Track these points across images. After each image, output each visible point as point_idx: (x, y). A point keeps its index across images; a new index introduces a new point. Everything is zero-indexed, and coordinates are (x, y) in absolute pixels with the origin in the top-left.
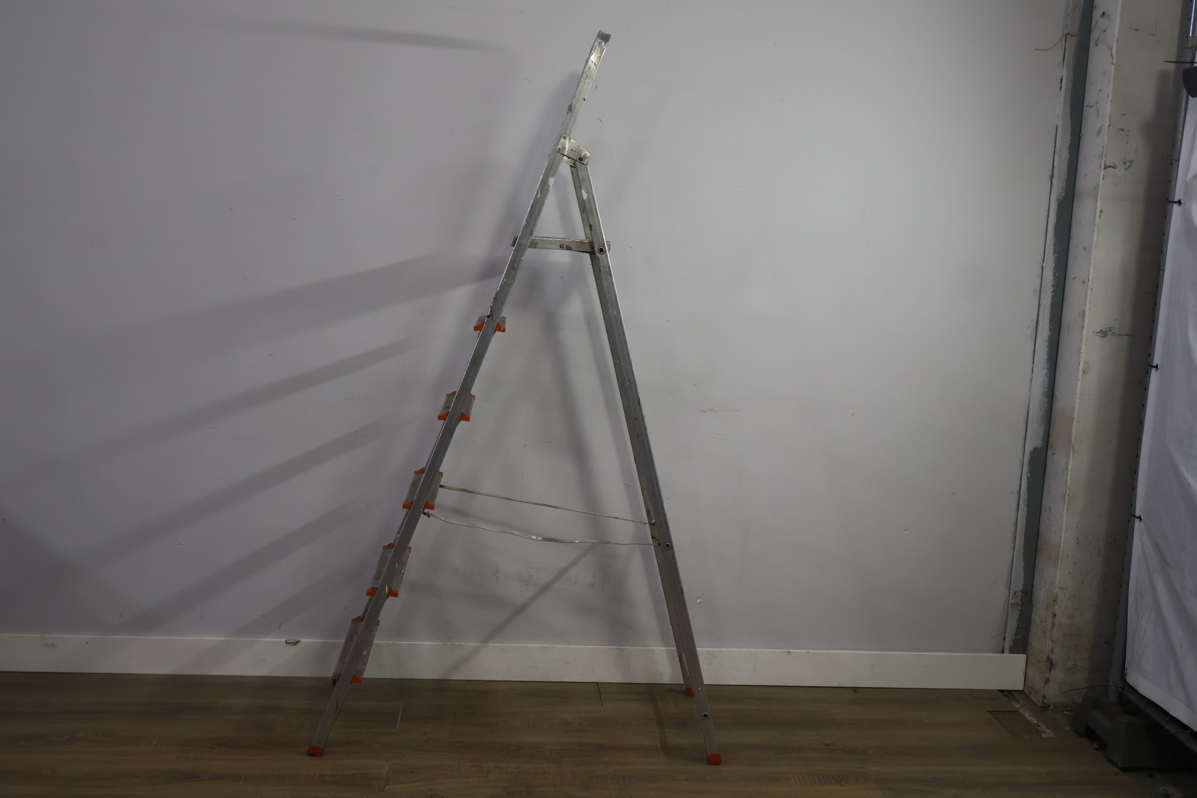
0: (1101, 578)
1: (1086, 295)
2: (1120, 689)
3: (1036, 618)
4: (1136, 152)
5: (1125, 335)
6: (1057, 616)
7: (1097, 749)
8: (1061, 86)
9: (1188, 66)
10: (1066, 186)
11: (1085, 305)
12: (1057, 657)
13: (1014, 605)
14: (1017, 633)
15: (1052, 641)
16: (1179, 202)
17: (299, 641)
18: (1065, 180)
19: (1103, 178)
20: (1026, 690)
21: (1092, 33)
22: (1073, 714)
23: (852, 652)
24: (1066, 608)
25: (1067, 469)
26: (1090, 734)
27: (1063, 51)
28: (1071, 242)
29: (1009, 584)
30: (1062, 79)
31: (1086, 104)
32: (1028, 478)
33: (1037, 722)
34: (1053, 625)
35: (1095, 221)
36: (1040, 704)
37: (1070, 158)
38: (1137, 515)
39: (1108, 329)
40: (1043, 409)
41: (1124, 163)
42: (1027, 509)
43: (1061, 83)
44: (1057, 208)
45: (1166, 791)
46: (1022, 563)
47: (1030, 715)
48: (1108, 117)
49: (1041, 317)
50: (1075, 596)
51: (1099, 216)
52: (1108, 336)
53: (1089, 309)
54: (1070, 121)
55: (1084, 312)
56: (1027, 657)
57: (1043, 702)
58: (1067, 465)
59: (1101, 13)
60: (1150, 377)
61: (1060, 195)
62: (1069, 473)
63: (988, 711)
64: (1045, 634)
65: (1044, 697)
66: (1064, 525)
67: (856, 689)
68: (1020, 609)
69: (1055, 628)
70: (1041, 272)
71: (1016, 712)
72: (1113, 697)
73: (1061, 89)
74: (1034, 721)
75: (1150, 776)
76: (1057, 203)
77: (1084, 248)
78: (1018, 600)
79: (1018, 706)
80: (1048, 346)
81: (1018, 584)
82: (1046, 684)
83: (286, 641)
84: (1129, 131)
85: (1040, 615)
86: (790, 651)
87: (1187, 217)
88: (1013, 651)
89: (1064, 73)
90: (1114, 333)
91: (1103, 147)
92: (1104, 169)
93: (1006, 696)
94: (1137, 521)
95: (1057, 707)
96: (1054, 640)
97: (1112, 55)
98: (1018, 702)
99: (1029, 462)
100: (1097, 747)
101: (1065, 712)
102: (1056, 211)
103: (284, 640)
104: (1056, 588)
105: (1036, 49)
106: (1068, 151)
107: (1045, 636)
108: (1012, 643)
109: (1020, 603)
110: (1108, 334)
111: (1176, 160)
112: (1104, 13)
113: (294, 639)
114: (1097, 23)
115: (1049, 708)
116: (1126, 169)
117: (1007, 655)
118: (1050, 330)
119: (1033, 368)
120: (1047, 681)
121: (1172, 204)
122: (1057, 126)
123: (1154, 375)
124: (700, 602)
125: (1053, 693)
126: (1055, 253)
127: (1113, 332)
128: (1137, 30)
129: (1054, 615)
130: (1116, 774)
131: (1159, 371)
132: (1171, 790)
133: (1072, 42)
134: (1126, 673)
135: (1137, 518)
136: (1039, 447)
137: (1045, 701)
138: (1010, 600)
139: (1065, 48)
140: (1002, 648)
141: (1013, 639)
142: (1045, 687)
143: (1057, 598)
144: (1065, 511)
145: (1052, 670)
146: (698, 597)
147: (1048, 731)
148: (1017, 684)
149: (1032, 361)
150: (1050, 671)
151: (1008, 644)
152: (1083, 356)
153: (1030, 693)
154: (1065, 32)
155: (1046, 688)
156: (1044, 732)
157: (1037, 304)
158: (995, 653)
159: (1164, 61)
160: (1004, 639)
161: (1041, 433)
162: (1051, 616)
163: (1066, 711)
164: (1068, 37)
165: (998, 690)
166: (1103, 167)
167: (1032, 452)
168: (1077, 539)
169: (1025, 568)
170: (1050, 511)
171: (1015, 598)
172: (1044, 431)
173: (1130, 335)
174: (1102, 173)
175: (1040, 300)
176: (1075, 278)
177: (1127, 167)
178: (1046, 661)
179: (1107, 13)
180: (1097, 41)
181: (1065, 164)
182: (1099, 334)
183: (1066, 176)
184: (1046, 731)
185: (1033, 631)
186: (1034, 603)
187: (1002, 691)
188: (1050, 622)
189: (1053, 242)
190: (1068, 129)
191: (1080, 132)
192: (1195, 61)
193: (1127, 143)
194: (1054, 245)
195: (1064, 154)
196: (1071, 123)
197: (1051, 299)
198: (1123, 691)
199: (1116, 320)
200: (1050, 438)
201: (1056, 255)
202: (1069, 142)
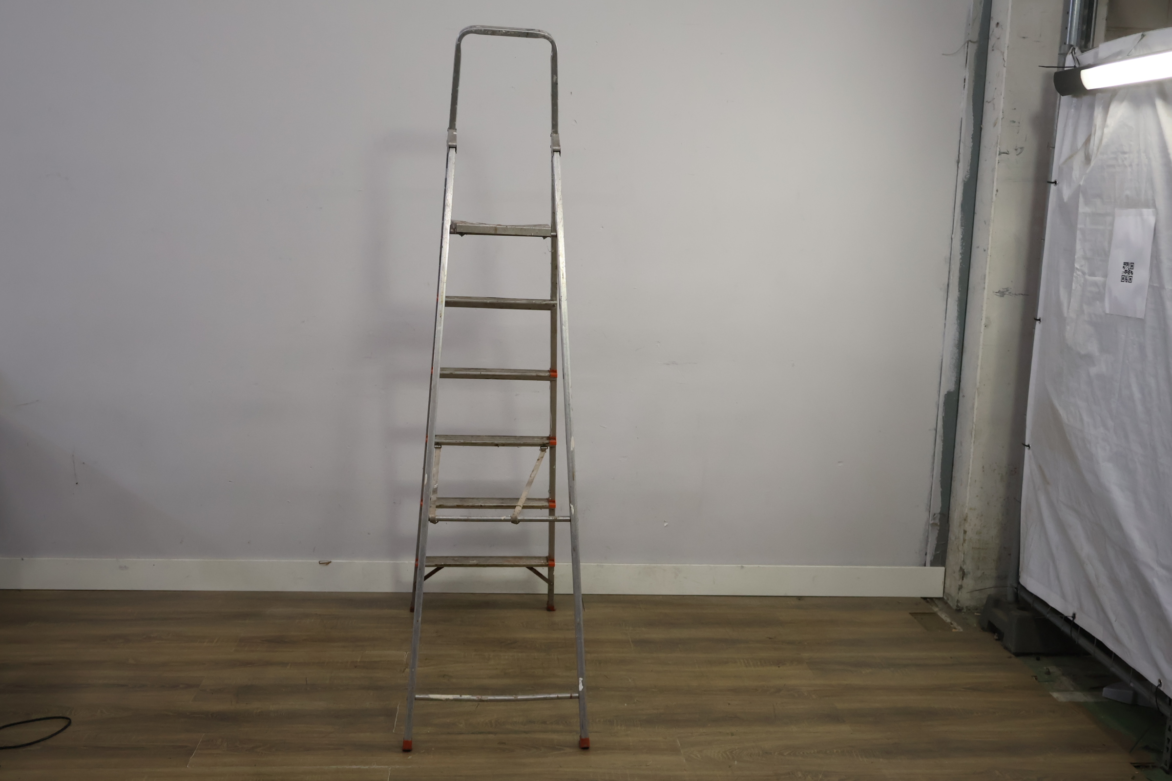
0: (1004, 500)
1: (986, 262)
2: (1015, 590)
3: (952, 536)
4: (1026, 140)
5: (1019, 294)
6: (967, 533)
7: (996, 640)
8: (964, 85)
9: (1061, 69)
10: (970, 170)
11: (986, 269)
12: (968, 567)
13: (933, 525)
14: (936, 549)
15: (964, 554)
16: (1055, 183)
17: (330, 562)
18: (969, 164)
19: (998, 162)
20: (945, 598)
21: (989, 40)
22: (980, 614)
23: (796, 566)
24: (975, 525)
25: (973, 408)
26: (991, 628)
27: (966, 55)
28: (975, 215)
29: (929, 507)
30: (965, 79)
31: (985, 100)
32: (943, 417)
33: (950, 621)
34: (964, 540)
35: (992, 198)
36: (955, 607)
37: (973, 145)
38: (1027, 444)
39: (1005, 290)
40: (955, 358)
41: (1016, 150)
42: (942, 444)
43: (965, 82)
44: (962, 188)
45: (1048, 669)
46: (940, 489)
47: (946, 616)
48: (1002, 111)
50: (982, 515)
51: (996, 194)
52: (1005, 296)
53: (989, 273)
54: (972, 114)
55: (985, 276)
56: (945, 569)
57: (957, 606)
58: (973, 404)
59: (996, 23)
60: (1035, 329)
61: (965, 177)
63: (910, 613)
64: (958, 548)
65: (958, 601)
66: (972, 456)
67: (800, 598)
68: (938, 528)
69: (966, 542)
70: (951, 243)
71: (934, 614)
72: (1010, 597)
73: (964, 87)
74: (948, 620)
75: (1038, 659)
76: (963, 184)
77: (985, 221)
78: (937, 521)
79: (936, 609)
80: (958, 305)
81: (937, 507)
82: (959, 589)
84: (1019, 123)
85: (955, 531)
86: (743, 566)
87: (1060, 193)
88: (934, 563)
89: (967, 73)
90: (1010, 293)
91: (998, 136)
92: (999, 154)
93: (928, 602)
94: (1026, 448)
95: (969, 610)
96: (966, 553)
97: (1004, 59)
98: (937, 606)
99: (944, 403)
100: (997, 638)
101: (975, 614)
102: (962, 190)
103: (318, 561)
104: (966, 510)
105: (943, 54)
106: (971, 140)
107: (959, 550)
108: (933, 558)
109: (939, 524)
110: (1005, 294)
111: (1052, 147)
112: (998, 24)
113: (326, 560)
114: (993, 31)
115: (963, 611)
116: (1018, 155)
117: (928, 568)
118: (959, 291)
119: (945, 324)
120: (960, 587)
121: (1049, 184)
122: (962, 119)
123: (1038, 326)
124: (667, 525)
125: (965, 598)
126: (962, 226)
127: (1009, 291)
128: (1024, 38)
129: (965, 532)
130: (1010, 657)
131: (1041, 323)
132: (1053, 669)
133: (973, 48)
134: (1020, 576)
135: (1027, 446)
136: (952, 390)
137: (959, 605)
138: (930, 521)
139: (967, 53)
140: (924, 562)
141: (934, 554)
142: (958, 593)
143: (967, 517)
144: (973, 444)
145: (964, 579)
146: (665, 521)
147: (959, 627)
148: (936, 591)
149: (944, 318)
150: (963, 579)
151: (929, 558)
152: (984, 313)
153: (948, 599)
154: (967, 40)
155: (960, 594)
157: (947, 270)
158: (920, 565)
160: (926, 554)
161: (954, 379)
162: (963, 532)
163: (977, 613)
164: (969, 43)
165: (922, 598)
166: (998, 153)
167: (946, 395)
168: (983, 467)
169: (943, 494)
170: (961, 444)
171: (934, 519)
172: (956, 377)
173: (1024, 295)
174: (997, 158)
175: (950, 265)
176: (978, 247)
177: (1018, 153)
178: (960, 571)
179: (1000, 24)
180: (993, 47)
181: (969, 151)
182: (998, 294)
183: (970, 161)
184: (957, 627)
185: (949, 546)
186: (950, 523)
187: (925, 598)
188: (962, 538)
189: (960, 217)
190: (972, 121)
191: (981, 124)
192: (1066, 65)
193: (1018, 133)
194: (961, 220)
195: (968, 143)
196: (973, 116)
197: (959, 265)
198: (1017, 591)
199: (1012, 281)
200: (961, 383)
201: (963, 228)
202: (972, 132)
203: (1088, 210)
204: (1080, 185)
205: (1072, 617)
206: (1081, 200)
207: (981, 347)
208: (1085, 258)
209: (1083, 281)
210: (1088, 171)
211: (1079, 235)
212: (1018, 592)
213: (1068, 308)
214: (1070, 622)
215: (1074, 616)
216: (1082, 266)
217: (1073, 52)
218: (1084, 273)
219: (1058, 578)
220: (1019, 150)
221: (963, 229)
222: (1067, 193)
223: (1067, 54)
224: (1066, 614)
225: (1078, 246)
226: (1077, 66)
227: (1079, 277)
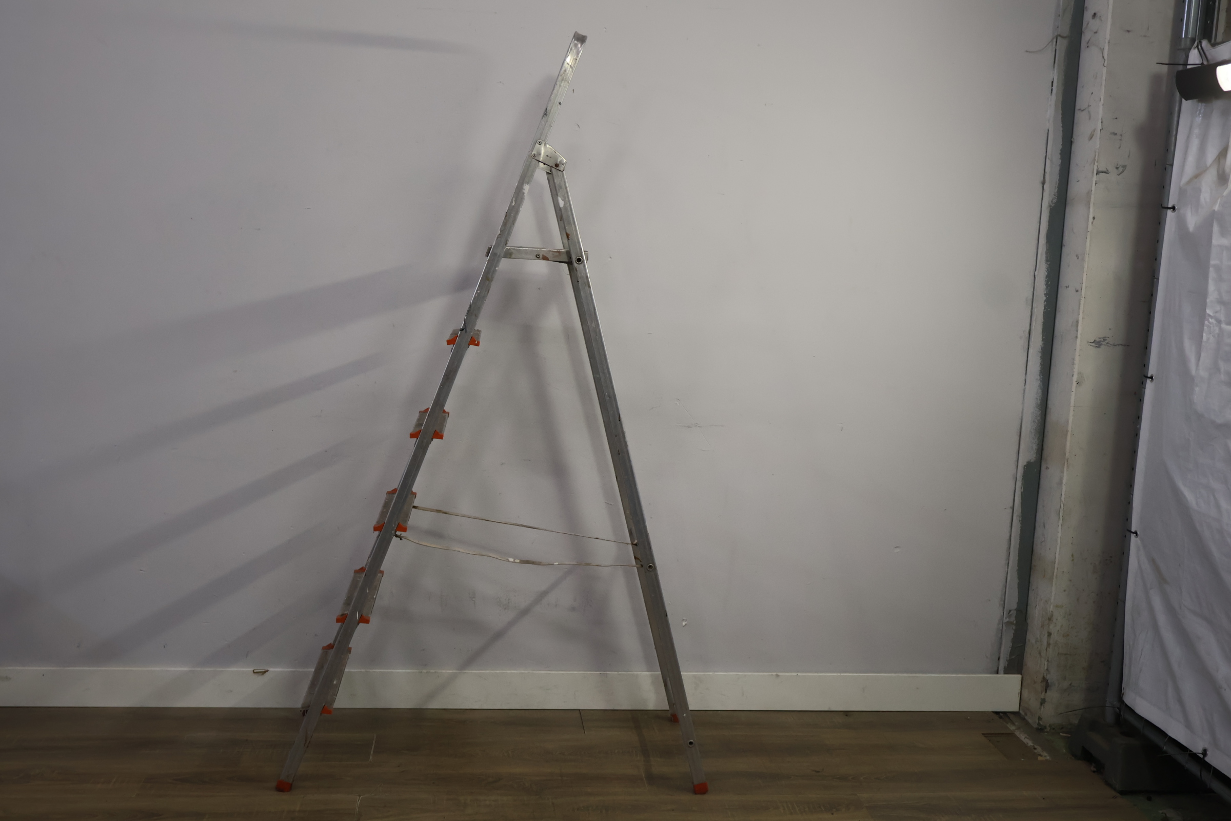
0: (1097, 595)
1: (1080, 304)
2: (1118, 710)
3: (1031, 638)
4: (1129, 156)
5: (1119, 345)
6: (1052, 636)
7: (1094, 772)
8: (1052, 90)
9: (1180, 68)
10: (1058, 192)
11: (1079, 314)
12: (1053, 677)
13: (1009, 623)
14: (1011, 654)
15: (1048, 661)
16: (1173, 208)
17: (267, 671)
18: (1057, 186)
19: (1096, 183)
20: (1021, 712)
21: (1083, 34)
22: (1069, 736)
23: (842, 674)
24: (1062, 626)
25: (1060, 483)
26: (1087, 756)
27: (1054, 53)
28: (1063, 247)
29: (1003, 603)
30: (1053, 82)
31: (1077, 108)
32: (1021, 492)
33: (1032, 745)
34: (1049, 644)
35: (1087, 228)
36: (1035, 726)
37: (1061, 162)
38: (1133, 530)
39: (1102, 340)
40: (1037, 422)
41: (1117, 168)
42: (1020, 525)
43: (1052, 86)
44: (1048, 214)
45: (1165, 814)
46: (1016, 581)
47: (1026, 737)
48: (1100, 121)
49: (1033, 327)
50: (1070, 614)
51: (1092, 223)
52: (1102, 347)
53: (1083, 318)
54: (1061, 124)
55: (1077, 322)
56: (1022, 678)
57: (1039, 724)
58: (1061, 479)
59: (1093, 14)
60: (1145, 388)
61: (1052, 201)
62: (1064, 488)
63: (983, 734)
64: (1040, 653)
65: (1040, 718)
66: (1059, 542)
67: (847, 713)
68: (1014, 628)
69: (1051, 647)
70: (1033, 281)
71: (1011, 734)
72: (1110, 717)
73: (1051, 92)
74: (1030, 743)
75: (1149, 799)
76: (1049, 209)
77: (1077, 256)
78: (1013, 619)
79: (1012, 728)
80: (1041, 357)
81: (1013, 602)
82: (1041, 704)
83: (253, 670)
84: (1121, 135)
85: (1035, 634)
86: (779, 674)
87: (1181, 223)
88: (1007, 671)
89: (1055, 75)
90: (1108, 343)
91: (1095, 152)
92: (1097, 174)
93: (1001, 717)
94: (1133, 536)
95: (1054, 729)
96: (1049, 660)
97: (1103, 57)
98: (1013, 724)
99: (1023, 476)
101: (1061, 734)
102: (1048, 218)
103: (252, 670)
104: (1051, 607)
105: (1027, 51)
106: (1059, 156)
107: (1041, 655)
108: (1007, 663)
109: (1015, 622)
110: (1102, 344)
111: (1169, 165)
112: (1095, 14)
113: (261, 668)
114: (1088, 24)
115: (1045, 730)
116: (1119, 175)
117: (1001, 676)
118: (1043, 340)
119: (1025, 379)
120: (1043, 702)
121: (1166, 210)
122: (1048, 130)
123: (1149, 386)
124: (686, 625)
125: (1049, 714)
126: (1047, 261)
128: (1128, 31)
129: (1050, 634)
130: (1115, 797)
131: (1154, 381)
132: (1170, 814)
133: (1063, 44)
134: (1123, 694)
135: (1133, 533)
136: (1032, 461)
137: (1041, 723)
138: (1004, 618)
139: (1056, 50)
140: (996, 669)
141: (1008, 658)
142: (1040, 709)
143: (1052, 615)
144: (1060, 527)
145: (1048, 691)
146: (683, 620)
147: (1045, 754)
148: (1012, 705)
149: (1025, 372)
150: (1046, 692)
151: (1003, 664)
152: (1076, 367)
153: (1026, 714)
154: (1056, 34)
155: (1042, 709)
156: (1040, 755)
157: (1029, 314)
158: (991, 673)
159: (1157, 63)
160: (999, 659)
161: (1035, 447)
162: (1046, 635)
163: (1063, 733)
164: (1059, 38)
165: (993, 712)
166: (1095, 172)
167: (1025, 466)
168: (1072, 556)
169: (1020, 586)
170: (1044, 527)
171: (1009, 616)
172: (1038, 444)
173: (1125, 346)
174: (1095, 178)
175: (1032, 309)
176: (1068, 287)
177: (1119, 173)
178: (1042, 682)
179: (1098, 15)
180: (1088, 43)
181: (1057, 169)
182: (1093, 344)
183: (1058, 182)
184: (1042, 754)
185: (1028, 650)
186: (1029, 621)
187: (997, 713)
188: (1045, 643)
189: (1045, 250)
190: (1060, 134)
191: (1072, 137)
192: (1189, 63)
193: (1119, 148)
194: (1047, 253)
195: (1056, 160)
196: (1062, 127)
197: (1043, 308)
198: (1120, 712)
199: (1110, 329)
200: (1043, 452)
201: (1049, 263)
202: (1061, 147)
203: (1225, 242)
204: (1214, 211)
205: (1202, 754)
206: (1216, 228)
207: (1072, 409)
208: (1221, 302)
209: (1217, 331)
210: (1225, 193)
211: (1212, 274)
212: (1122, 714)
213: (1197, 365)
214: (1199, 760)
215: (1205, 752)
216: (1216, 312)
217: (1200, 47)
218: (1219, 322)
219: (1180, 701)
220: (1121, 169)
221: (1049, 265)
222: (1192, 221)
223: (1190, 49)
224: (1195, 751)
225: (1211, 287)
226: (1205, 63)
227: (1212, 326)
